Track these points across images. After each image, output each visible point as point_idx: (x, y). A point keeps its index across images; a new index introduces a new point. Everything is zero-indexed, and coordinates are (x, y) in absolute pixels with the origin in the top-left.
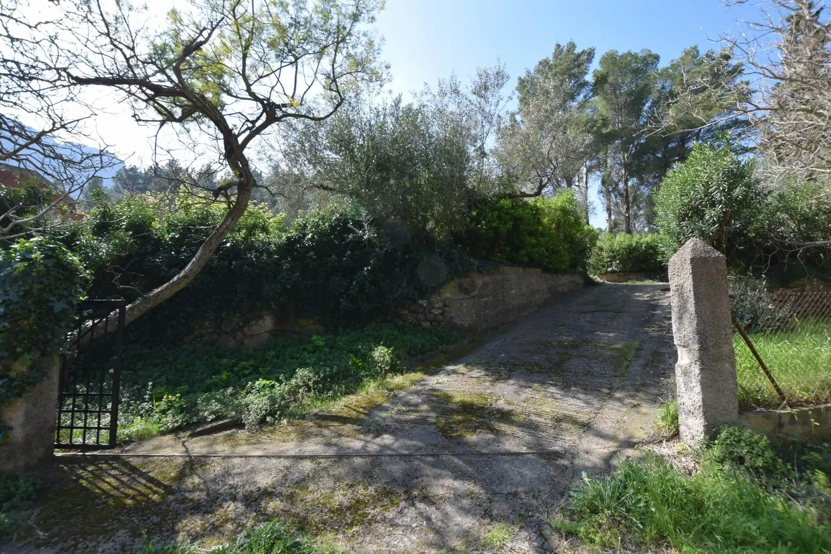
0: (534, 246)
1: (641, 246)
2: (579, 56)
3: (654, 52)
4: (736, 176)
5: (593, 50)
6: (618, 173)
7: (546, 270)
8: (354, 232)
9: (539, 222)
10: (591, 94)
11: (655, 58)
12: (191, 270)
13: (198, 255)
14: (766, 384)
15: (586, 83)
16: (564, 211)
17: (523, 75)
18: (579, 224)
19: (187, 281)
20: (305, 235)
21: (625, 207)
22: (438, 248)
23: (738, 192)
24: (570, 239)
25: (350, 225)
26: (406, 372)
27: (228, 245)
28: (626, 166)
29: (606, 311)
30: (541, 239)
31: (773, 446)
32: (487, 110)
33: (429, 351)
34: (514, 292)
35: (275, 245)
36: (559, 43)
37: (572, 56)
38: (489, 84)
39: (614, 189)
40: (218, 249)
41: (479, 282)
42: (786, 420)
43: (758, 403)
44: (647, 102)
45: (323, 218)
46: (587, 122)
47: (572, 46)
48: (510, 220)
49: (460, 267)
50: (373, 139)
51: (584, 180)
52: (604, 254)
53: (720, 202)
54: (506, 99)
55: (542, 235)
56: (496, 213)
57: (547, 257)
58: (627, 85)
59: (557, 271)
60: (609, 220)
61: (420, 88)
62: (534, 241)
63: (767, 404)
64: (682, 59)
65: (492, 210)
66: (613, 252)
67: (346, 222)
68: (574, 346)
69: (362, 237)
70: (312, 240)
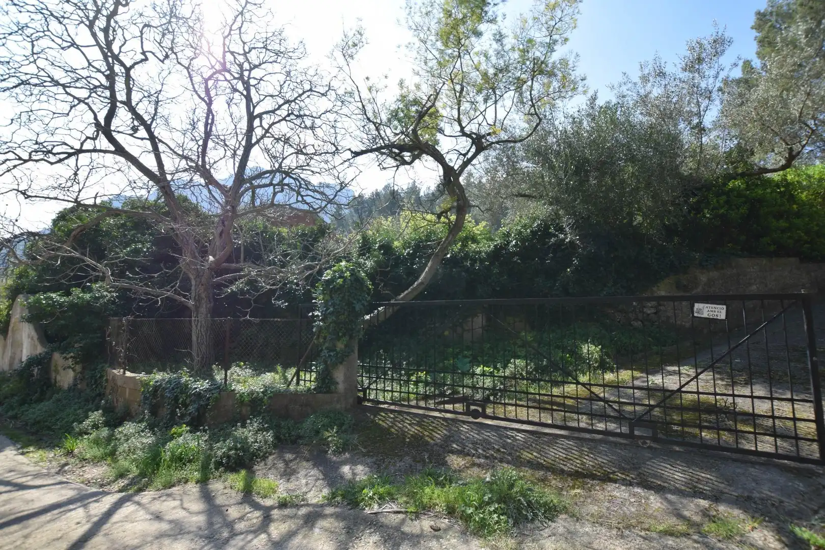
0: (783, 231)
8: (557, 236)
9: (792, 198)
12: (425, 278)
13: (429, 265)
19: (423, 286)
20: (509, 243)
22: (648, 243)
26: (617, 371)
27: (449, 256)
32: (703, 85)
33: (642, 351)
34: (754, 287)
35: (485, 253)
38: (704, 55)
40: (443, 259)
41: (703, 278)
45: (524, 226)
48: (745, 203)
49: (676, 263)
55: (798, 215)
56: (724, 198)
62: (783, 224)
65: (718, 195)
67: (547, 227)
69: (564, 240)
70: (516, 245)
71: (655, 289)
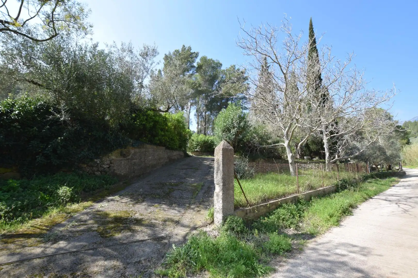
0: (163, 136)
1: (209, 141)
2: (192, 53)
3: (221, 62)
4: (242, 118)
5: (198, 53)
6: (203, 108)
7: (167, 148)
8: (53, 115)
9: (166, 125)
10: (195, 72)
11: (221, 65)
14: (244, 198)
15: (193, 67)
16: (178, 121)
17: (167, 54)
18: (184, 128)
21: (204, 123)
22: (110, 131)
23: (242, 124)
24: (180, 134)
25: (51, 110)
26: (81, 202)
28: (206, 106)
29: (192, 169)
30: (166, 133)
31: (244, 222)
32: (146, 65)
33: (98, 188)
34: (150, 158)
36: (184, 45)
37: (189, 52)
38: (148, 53)
39: (201, 115)
41: (132, 151)
42: (248, 211)
43: (241, 206)
44: (216, 81)
45: (30, 102)
46: (193, 83)
47: (190, 49)
48: (152, 121)
49: (122, 143)
50: (75, 62)
51: (189, 108)
52: (194, 143)
53: (236, 127)
54: (156, 63)
55: (167, 131)
57: (168, 142)
58: (210, 72)
59: (172, 149)
60: (198, 128)
61: (110, 43)
62: (163, 133)
63: (243, 206)
64: (230, 68)
65: (144, 116)
66: (198, 142)
67: (48, 107)
68: (177, 185)
69: (59, 118)
70: (18, 115)
71: (110, 155)
